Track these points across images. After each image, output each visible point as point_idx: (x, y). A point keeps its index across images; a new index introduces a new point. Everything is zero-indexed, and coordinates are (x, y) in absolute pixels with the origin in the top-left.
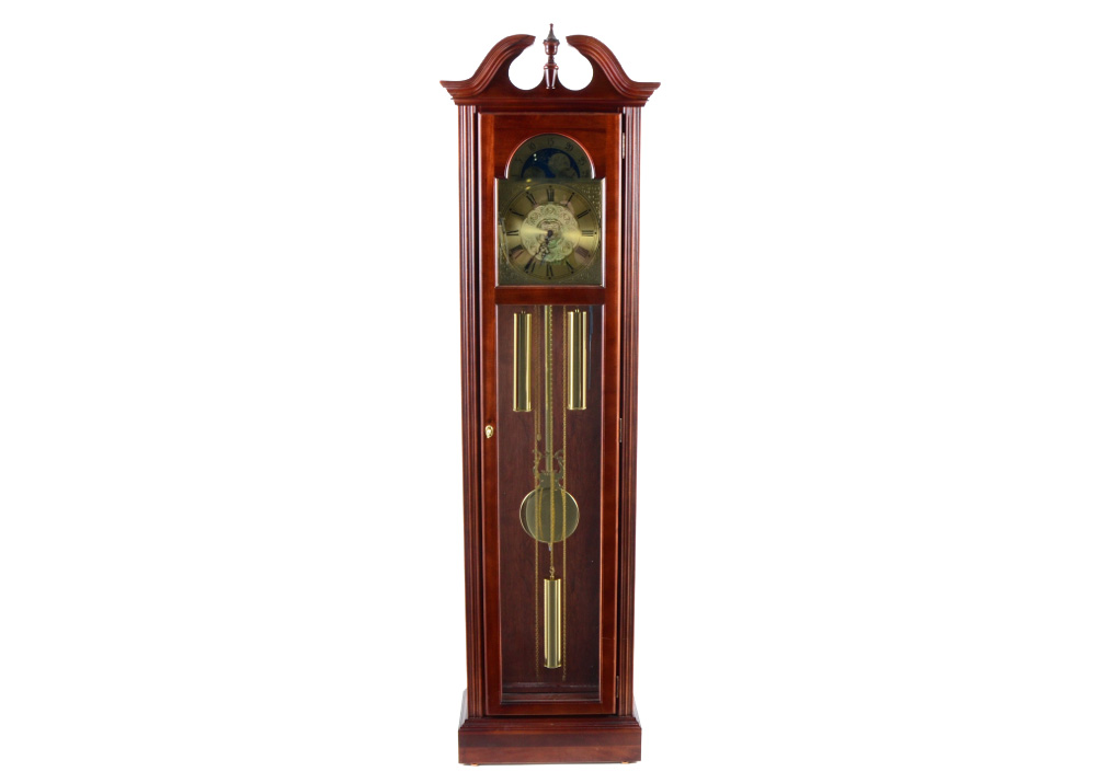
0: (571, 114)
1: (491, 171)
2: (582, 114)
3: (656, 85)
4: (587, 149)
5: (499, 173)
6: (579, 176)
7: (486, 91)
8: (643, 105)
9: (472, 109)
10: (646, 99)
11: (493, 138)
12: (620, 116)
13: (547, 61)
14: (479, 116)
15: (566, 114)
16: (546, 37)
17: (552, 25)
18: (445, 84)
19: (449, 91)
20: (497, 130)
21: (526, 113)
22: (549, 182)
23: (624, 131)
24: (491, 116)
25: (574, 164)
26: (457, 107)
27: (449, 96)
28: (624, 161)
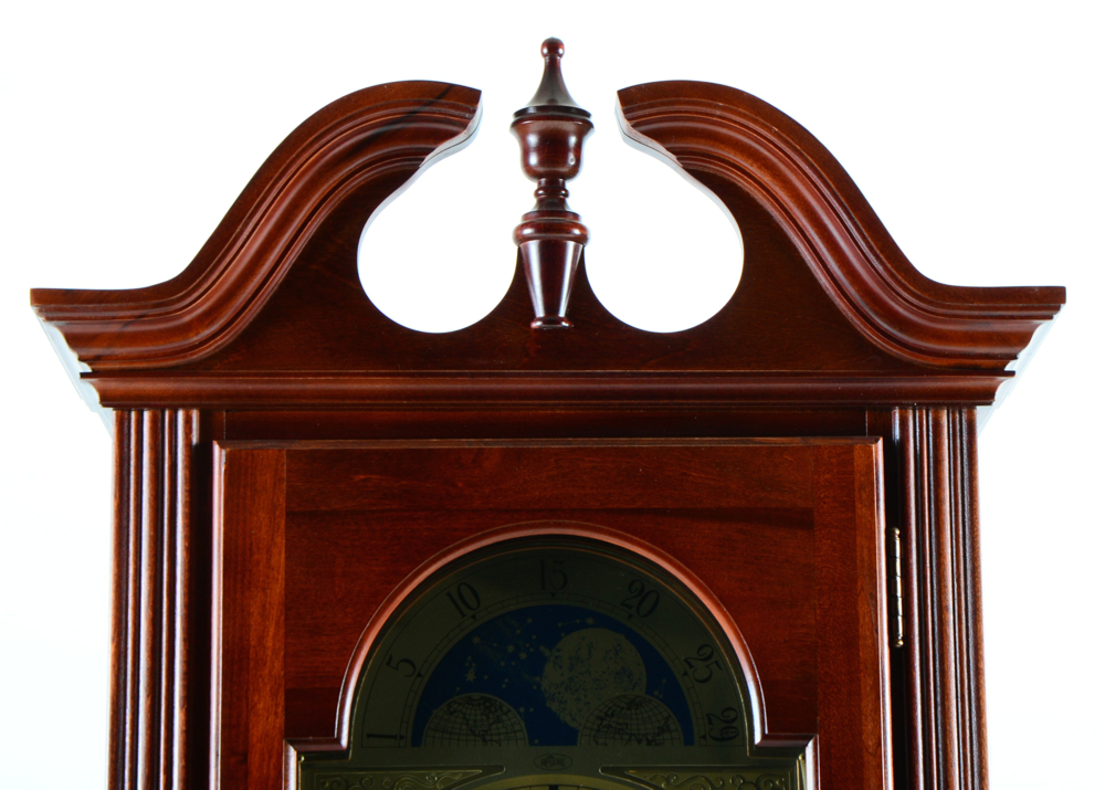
0: (646, 443)
1: (268, 714)
2: (697, 442)
3: (1047, 300)
4: (725, 601)
5: (309, 719)
6: (689, 741)
7: (248, 348)
8: (987, 397)
9: (185, 427)
10: (998, 369)
11: (280, 558)
12: (879, 448)
13: (530, 204)
14: (219, 455)
15: (623, 442)
16: (525, 92)
17: (553, 47)
18: (51, 303)
19: (74, 341)
20: (299, 517)
21: (434, 444)
22: (547, 765)
23: (897, 517)
24: (272, 452)
25: (661, 679)
26: (111, 413)
27: (71, 364)
28: (901, 659)
